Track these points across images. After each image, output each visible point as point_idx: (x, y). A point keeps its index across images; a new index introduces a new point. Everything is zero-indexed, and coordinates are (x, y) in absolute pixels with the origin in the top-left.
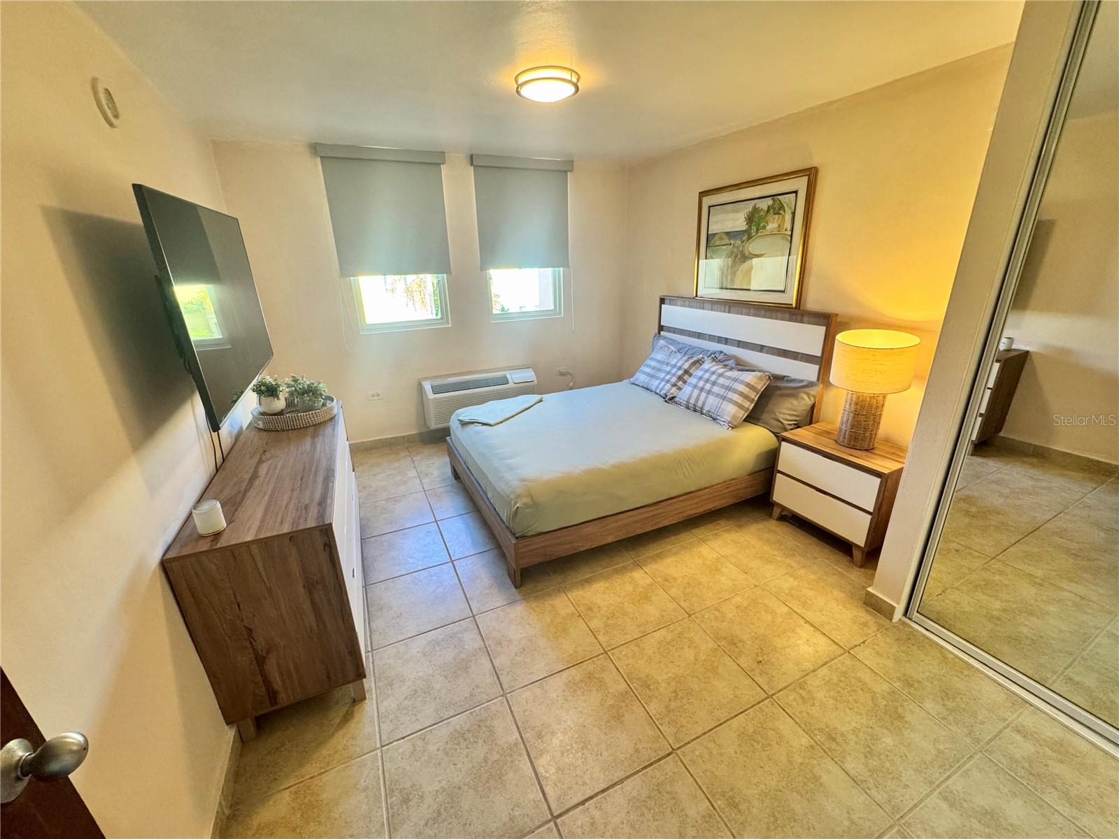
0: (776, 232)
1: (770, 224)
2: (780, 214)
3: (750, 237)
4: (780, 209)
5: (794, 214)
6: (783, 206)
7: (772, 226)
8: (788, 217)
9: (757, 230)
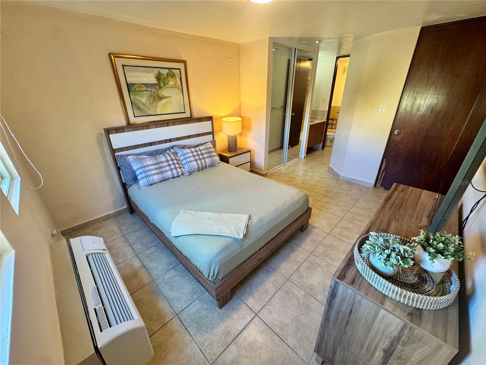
0: (174, 86)
1: (170, 82)
2: (174, 78)
3: (160, 88)
4: (173, 75)
5: (181, 79)
6: (175, 74)
7: (171, 83)
8: (178, 80)
9: (164, 85)
